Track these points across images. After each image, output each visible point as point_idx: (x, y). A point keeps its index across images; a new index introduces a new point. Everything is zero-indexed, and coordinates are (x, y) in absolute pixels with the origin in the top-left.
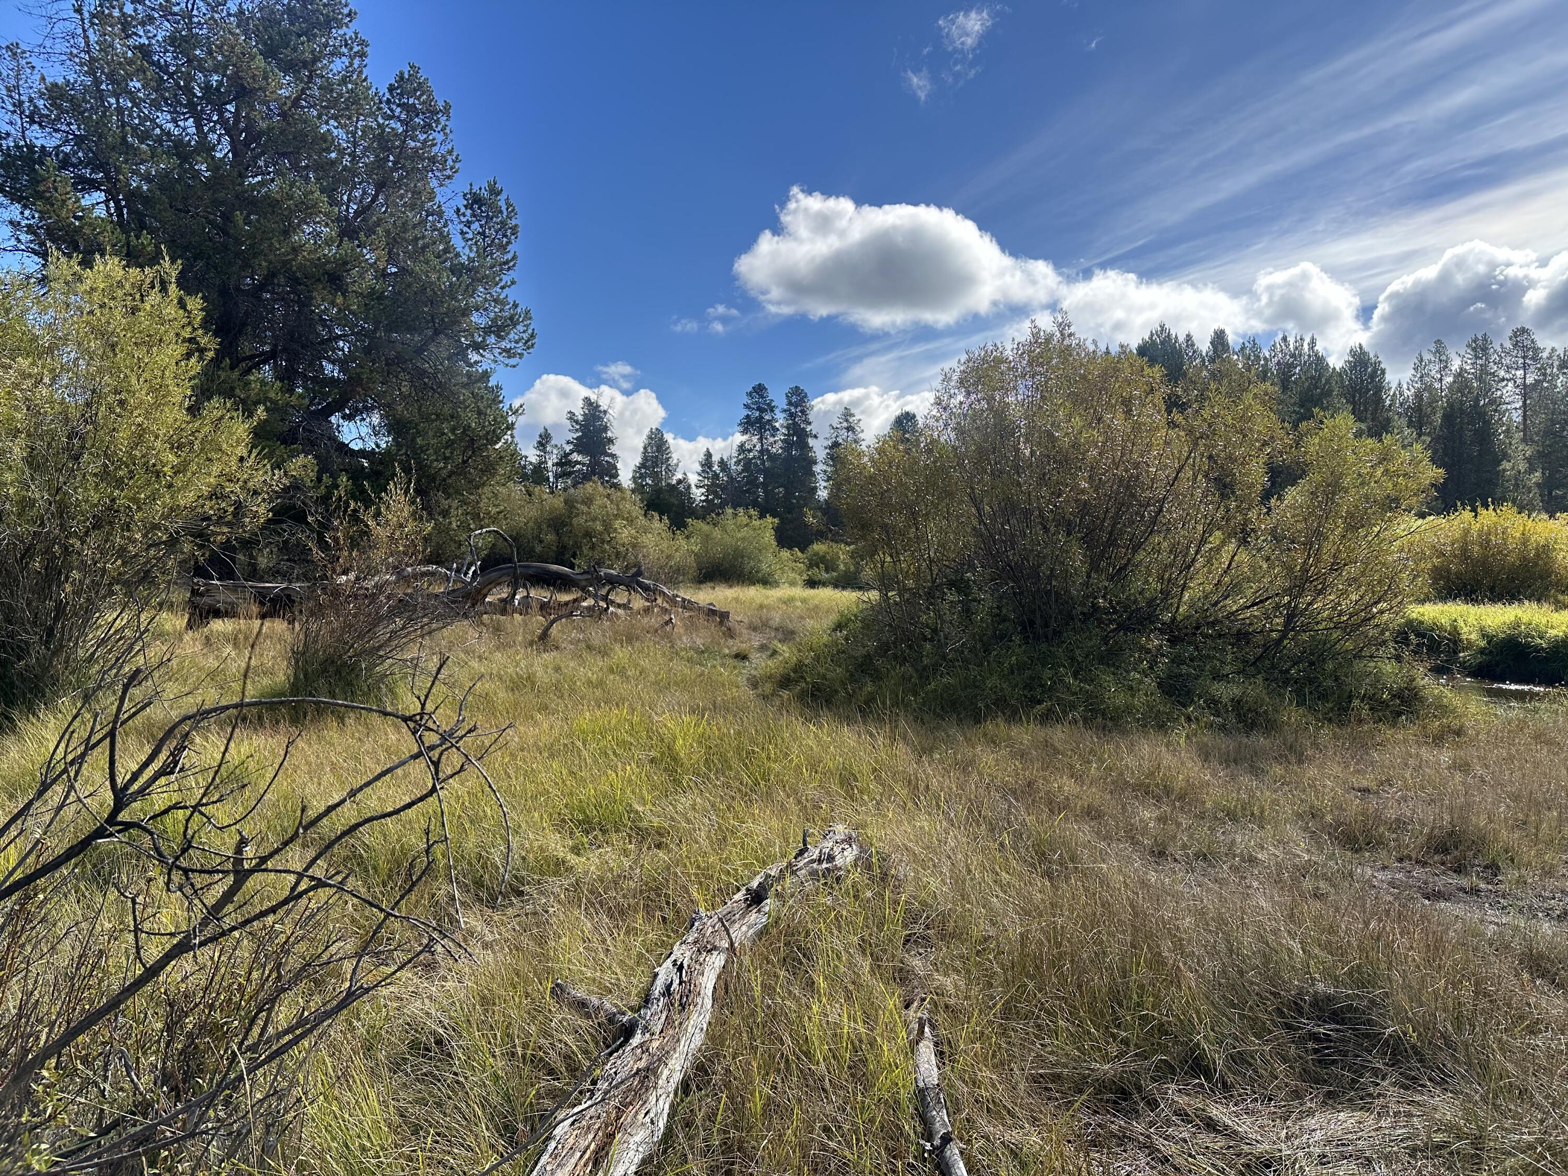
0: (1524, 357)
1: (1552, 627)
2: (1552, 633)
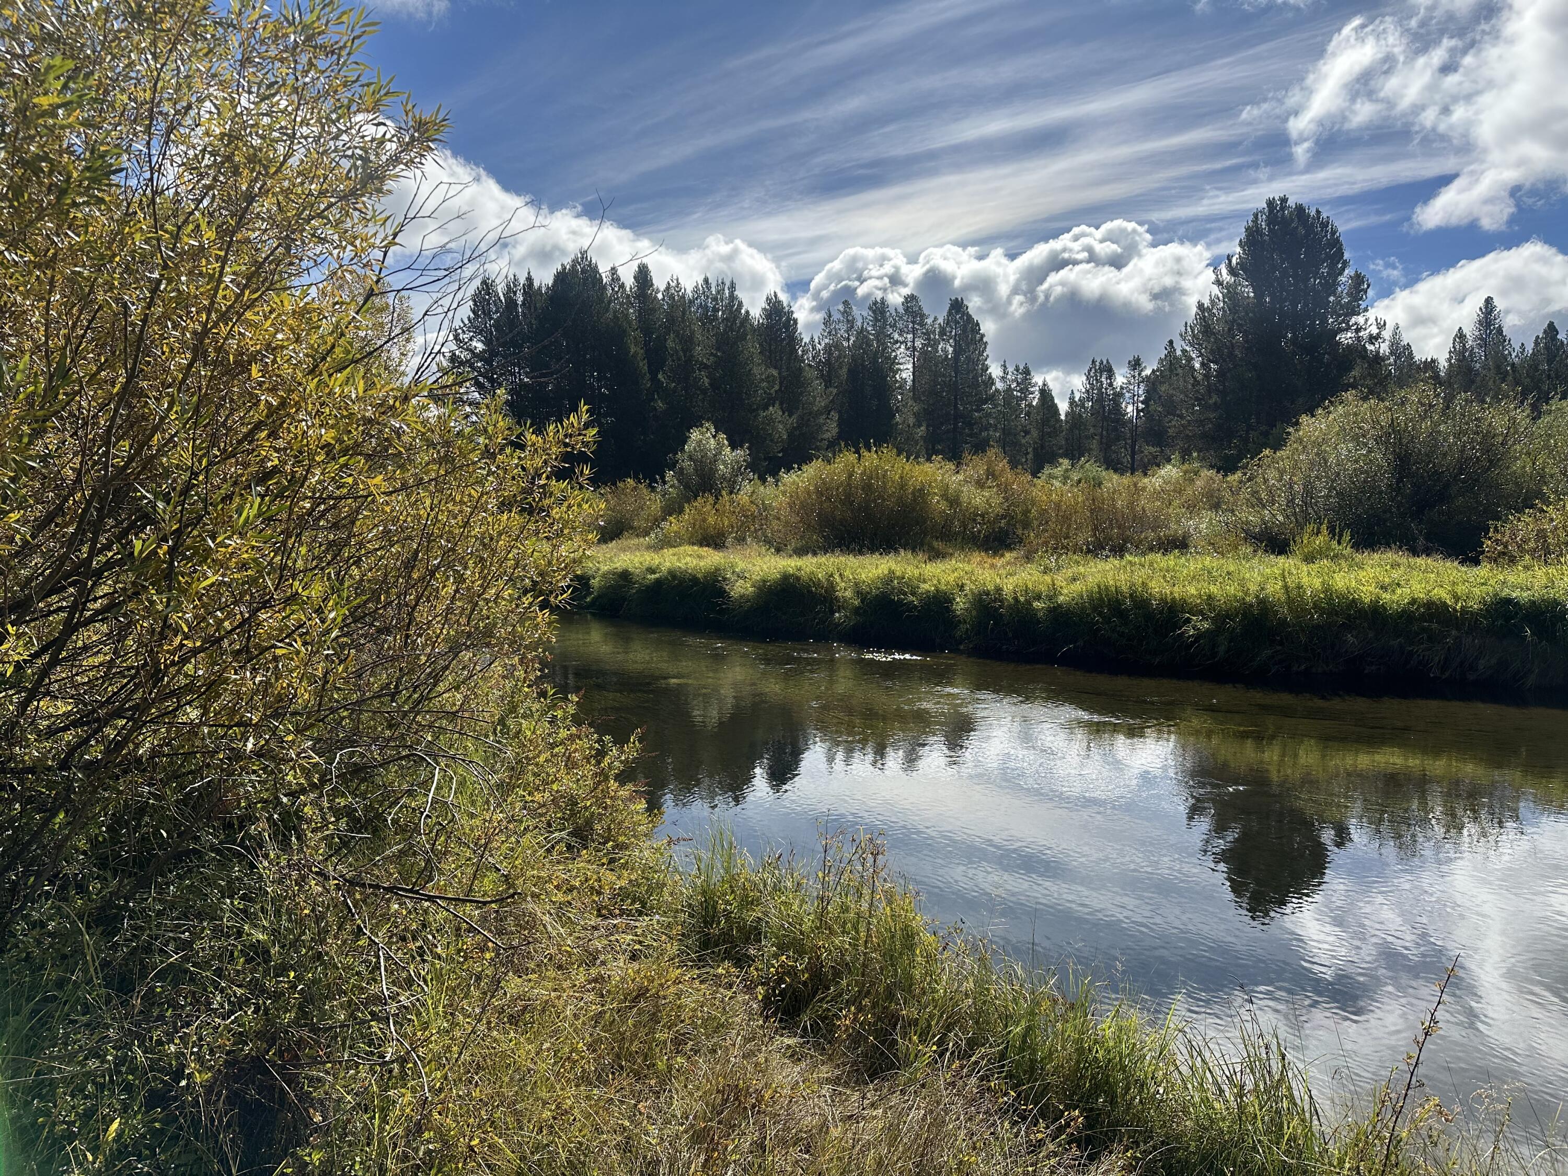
0: (913, 322)
1: (925, 581)
2: (925, 587)
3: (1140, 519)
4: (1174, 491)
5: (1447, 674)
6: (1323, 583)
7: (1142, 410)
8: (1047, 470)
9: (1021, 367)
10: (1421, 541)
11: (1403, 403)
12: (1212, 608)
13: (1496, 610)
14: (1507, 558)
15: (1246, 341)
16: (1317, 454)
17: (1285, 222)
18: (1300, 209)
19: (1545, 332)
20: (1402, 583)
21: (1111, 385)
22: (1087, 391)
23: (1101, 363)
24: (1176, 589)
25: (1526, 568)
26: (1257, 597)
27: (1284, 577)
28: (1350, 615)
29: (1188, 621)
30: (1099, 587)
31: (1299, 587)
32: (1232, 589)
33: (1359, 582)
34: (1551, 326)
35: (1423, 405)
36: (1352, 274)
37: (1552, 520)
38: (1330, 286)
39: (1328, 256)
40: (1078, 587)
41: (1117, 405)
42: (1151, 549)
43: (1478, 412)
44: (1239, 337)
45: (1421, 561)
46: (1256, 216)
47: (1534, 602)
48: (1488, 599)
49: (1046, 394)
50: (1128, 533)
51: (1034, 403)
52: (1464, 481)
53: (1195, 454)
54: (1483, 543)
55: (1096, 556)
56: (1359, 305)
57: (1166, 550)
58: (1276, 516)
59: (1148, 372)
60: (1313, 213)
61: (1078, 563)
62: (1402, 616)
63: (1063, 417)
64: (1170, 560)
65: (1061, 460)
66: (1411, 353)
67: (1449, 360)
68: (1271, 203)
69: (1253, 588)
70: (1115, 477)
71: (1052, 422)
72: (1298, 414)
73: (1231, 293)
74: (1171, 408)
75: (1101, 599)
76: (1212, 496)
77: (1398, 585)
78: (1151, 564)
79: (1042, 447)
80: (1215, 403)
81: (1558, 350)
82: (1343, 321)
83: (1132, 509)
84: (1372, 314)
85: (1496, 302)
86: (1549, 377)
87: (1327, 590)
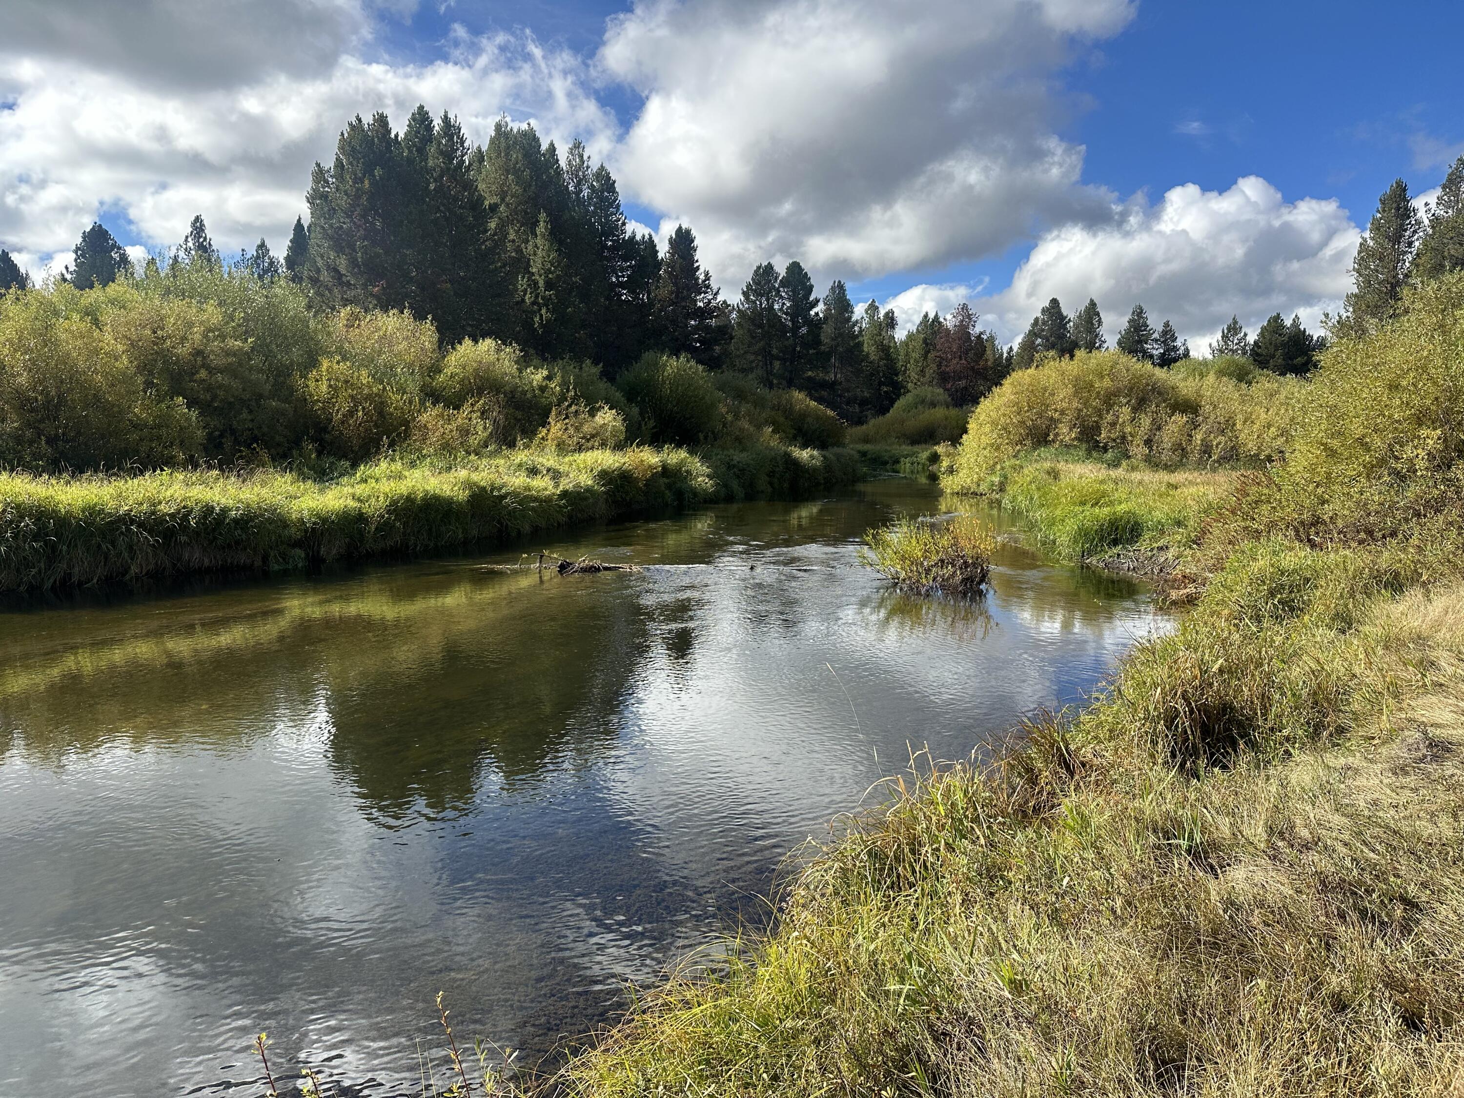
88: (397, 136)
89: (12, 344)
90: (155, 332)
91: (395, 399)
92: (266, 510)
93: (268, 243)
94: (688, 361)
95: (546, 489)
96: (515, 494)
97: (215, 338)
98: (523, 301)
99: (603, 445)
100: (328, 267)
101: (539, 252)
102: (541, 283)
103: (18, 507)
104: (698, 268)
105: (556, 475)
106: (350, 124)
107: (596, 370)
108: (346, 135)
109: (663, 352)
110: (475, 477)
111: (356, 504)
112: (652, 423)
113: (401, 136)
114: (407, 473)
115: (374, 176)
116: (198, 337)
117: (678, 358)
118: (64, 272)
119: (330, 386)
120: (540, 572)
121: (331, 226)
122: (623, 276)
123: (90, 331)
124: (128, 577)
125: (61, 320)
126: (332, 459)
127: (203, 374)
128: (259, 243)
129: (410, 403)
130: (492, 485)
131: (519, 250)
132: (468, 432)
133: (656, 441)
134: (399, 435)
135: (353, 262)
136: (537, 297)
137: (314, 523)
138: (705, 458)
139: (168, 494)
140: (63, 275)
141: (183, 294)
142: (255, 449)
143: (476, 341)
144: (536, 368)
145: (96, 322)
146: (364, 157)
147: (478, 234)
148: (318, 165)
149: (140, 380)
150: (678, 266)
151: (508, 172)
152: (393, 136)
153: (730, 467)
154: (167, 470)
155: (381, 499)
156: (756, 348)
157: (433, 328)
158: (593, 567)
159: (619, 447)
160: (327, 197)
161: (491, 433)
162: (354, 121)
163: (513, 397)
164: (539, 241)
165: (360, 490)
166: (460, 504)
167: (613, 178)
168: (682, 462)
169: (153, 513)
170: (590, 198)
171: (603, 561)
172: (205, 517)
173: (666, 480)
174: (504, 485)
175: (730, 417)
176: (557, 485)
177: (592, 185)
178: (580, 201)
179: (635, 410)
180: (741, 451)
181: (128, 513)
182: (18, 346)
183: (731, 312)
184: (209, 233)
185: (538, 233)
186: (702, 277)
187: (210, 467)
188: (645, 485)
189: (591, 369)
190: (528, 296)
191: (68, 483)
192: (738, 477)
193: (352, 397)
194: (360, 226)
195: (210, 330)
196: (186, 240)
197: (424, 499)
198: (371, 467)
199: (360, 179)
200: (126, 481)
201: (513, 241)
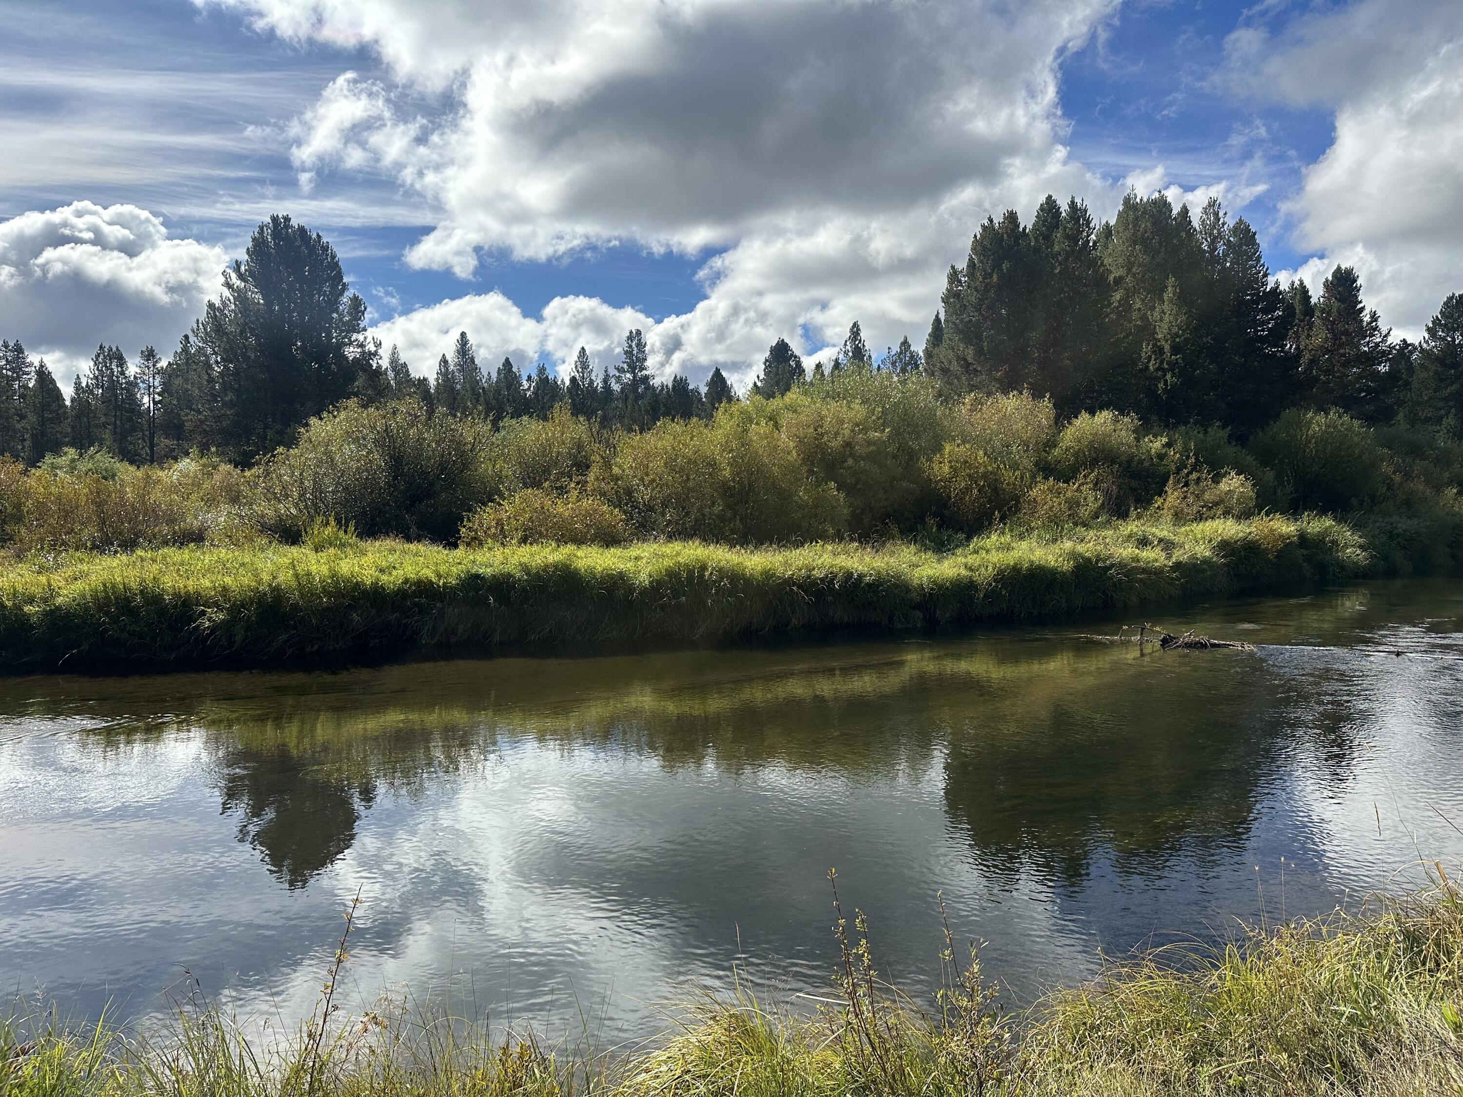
3: (153, 513)
4: (193, 485)
5: (436, 639)
6: (330, 569)
7: (160, 402)
8: (49, 459)
9: (11, 344)
10: (414, 530)
11: (394, 413)
12: (227, 600)
13: (469, 584)
14: (476, 542)
15: (259, 344)
16: (325, 453)
17: (289, 240)
18: (302, 230)
19: (503, 365)
20: (397, 566)
21: (122, 373)
22: (96, 378)
23: (110, 349)
24: (190, 582)
25: (490, 549)
26: (270, 585)
27: (294, 566)
28: (354, 596)
29: (203, 613)
30: (104, 585)
31: (309, 574)
32: (247, 580)
33: (361, 567)
34: (507, 360)
35: (410, 415)
36: (351, 296)
37: (506, 511)
38: (333, 304)
39: (330, 278)
40: (79, 586)
41: (131, 396)
42: (166, 543)
43: (452, 424)
44: (252, 341)
45: (412, 547)
46: (261, 228)
47: (495, 576)
48: (462, 575)
49: (43, 375)
50: (140, 527)
51: (31, 385)
52: (444, 480)
53: (213, 449)
54: (460, 530)
55: (103, 552)
56: (358, 325)
57: (182, 544)
58: (288, 509)
59: (163, 364)
60: (314, 236)
61: (81, 561)
62: (398, 594)
63: (68, 403)
64: (185, 554)
65: (66, 449)
66: (407, 371)
67: (437, 380)
68: (275, 219)
69: (266, 577)
70: (132, 468)
71: (54, 406)
72: (307, 416)
73: (240, 296)
74: (187, 402)
75: (107, 597)
76: (231, 490)
77: (394, 568)
78: (164, 558)
79: (43, 434)
80: (231, 400)
81: (513, 379)
82: (346, 337)
83: (144, 503)
84: (370, 333)
85: (469, 336)
86: (508, 400)
87: (334, 575)
88: (1025, 229)
89: (722, 446)
90: (816, 430)
91: (1008, 476)
92: (892, 577)
93: (910, 341)
94: (1340, 417)
95: (1156, 560)
96: (1121, 565)
97: (860, 431)
98: (1147, 368)
99: (1226, 513)
100: (958, 358)
101: (1166, 318)
102: (1167, 348)
103: (721, 570)
104: (1363, 308)
105: (1168, 545)
106: (983, 226)
107: (1223, 434)
108: (978, 236)
109: (1308, 409)
110: (1081, 548)
111: (969, 573)
112: (1289, 489)
113: (1030, 227)
114: (1014, 545)
115: (1002, 270)
116: (847, 432)
117: (1327, 414)
118: (757, 380)
119: (951, 467)
120: (1141, 644)
121: (962, 321)
122: (1263, 330)
123: (772, 432)
124: (789, 628)
125: (753, 426)
126: (950, 532)
127: (850, 462)
128: (902, 340)
129: (1022, 478)
130: (1098, 556)
131: (1144, 318)
132: (1078, 504)
133: (1293, 510)
134: (1010, 509)
135: (979, 351)
136: (1162, 363)
137: (932, 589)
138: (1356, 527)
139: (820, 562)
140: (755, 383)
141: (839, 396)
142: (887, 523)
143: (1092, 413)
144: (1155, 436)
145: (777, 426)
146: (993, 254)
147: (1102, 308)
148: (953, 267)
149: (804, 469)
150: (1334, 310)
151: (1135, 243)
152: (1021, 229)
153: (1391, 536)
154: (821, 542)
155: (990, 568)
156: (1446, 392)
157: (1051, 405)
158: (1199, 642)
159: (1245, 515)
160: (959, 295)
161: (1103, 504)
162: (986, 222)
163: (1129, 467)
164: (1166, 307)
165: (973, 560)
166: (1064, 574)
167: (1253, 230)
168: (1325, 532)
169: (809, 577)
170: (1226, 255)
171: (1210, 638)
172: (846, 582)
173: (1305, 552)
174: (1110, 556)
175: (1397, 478)
176: (1168, 557)
177: (1229, 241)
178: (1214, 260)
179: (1269, 475)
180: (1410, 518)
181: (791, 578)
182: (726, 447)
183: (1411, 352)
184: (863, 335)
185: (1166, 298)
186: (1367, 319)
187: (852, 540)
188: (1276, 557)
189: (1217, 433)
190: (1152, 362)
191: (752, 552)
192: (1404, 548)
193: (969, 475)
194: (988, 317)
195: (857, 425)
196: (845, 345)
197: (1029, 569)
198: (983, 538)
199: (989, 274)
200: (791, 551)
201: (1139, 309)
